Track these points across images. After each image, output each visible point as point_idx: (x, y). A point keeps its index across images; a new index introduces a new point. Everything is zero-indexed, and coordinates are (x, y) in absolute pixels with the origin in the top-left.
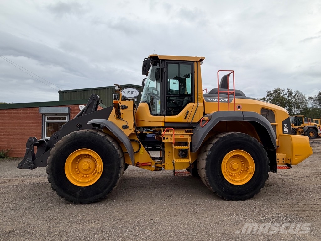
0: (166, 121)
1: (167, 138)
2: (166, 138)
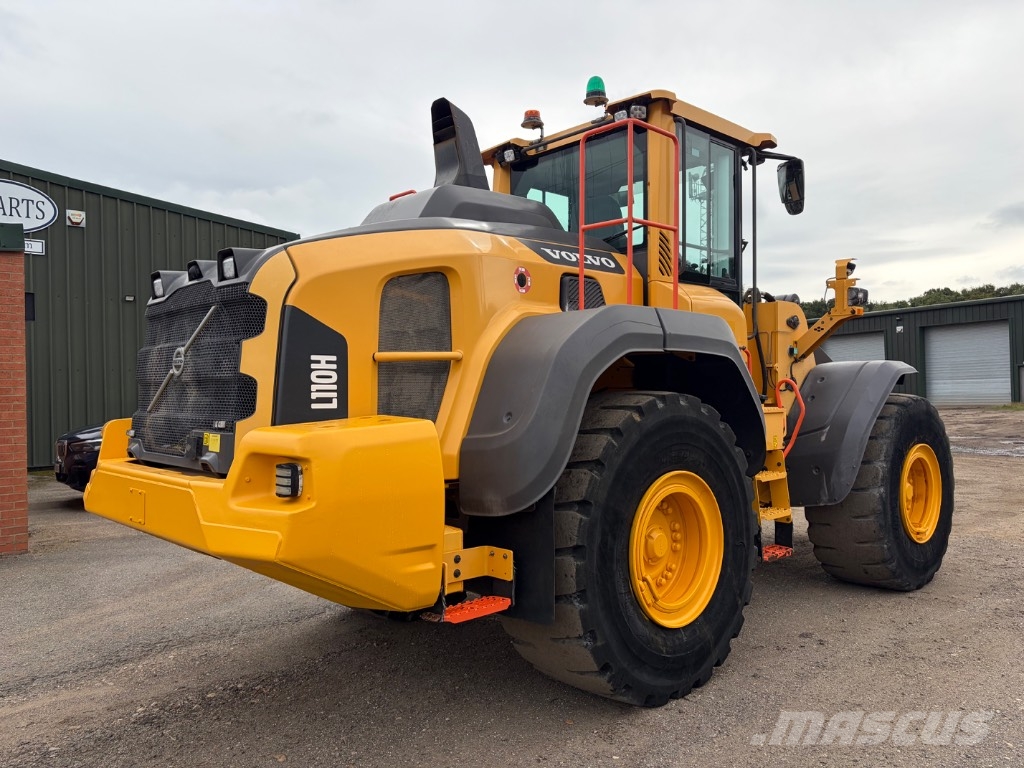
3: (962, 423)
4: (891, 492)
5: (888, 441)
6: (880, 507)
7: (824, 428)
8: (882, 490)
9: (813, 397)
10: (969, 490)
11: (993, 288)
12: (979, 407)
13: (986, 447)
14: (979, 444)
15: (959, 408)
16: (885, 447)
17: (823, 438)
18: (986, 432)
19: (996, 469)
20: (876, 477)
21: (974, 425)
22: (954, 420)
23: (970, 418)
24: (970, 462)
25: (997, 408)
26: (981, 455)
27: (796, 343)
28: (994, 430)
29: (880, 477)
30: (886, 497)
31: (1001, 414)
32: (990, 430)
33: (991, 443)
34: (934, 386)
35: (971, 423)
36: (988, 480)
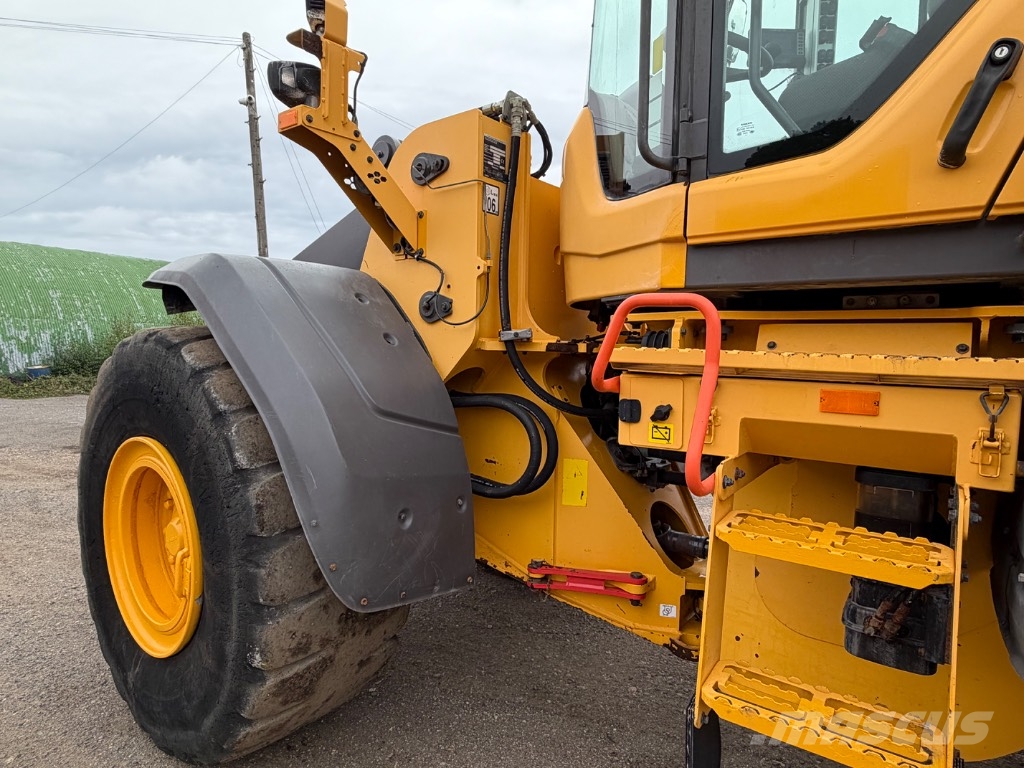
0: (703, 228)
1: (662, 414)
2: (647, 411)
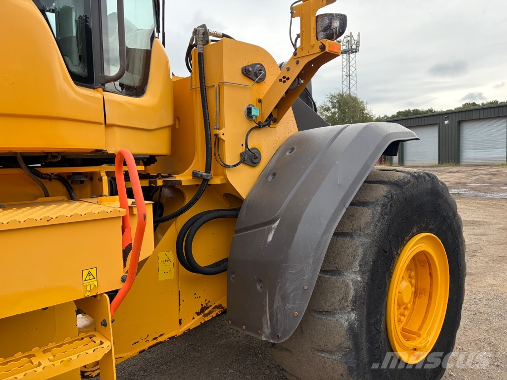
3: (478, 175)
4: (369, 315)
5: (367, 240)
6: (349, 343)
7: (273, 221)
8: (353, 316)
9: (274, 174)
10: (481, 231)
11: (497, 102)
12: (488, 165)
13: (493, 192)
14: (489, 189)
15: (478, 166)
16: (361, 251)
17: (270, 238)
18: (492, 181)
19: (500, 211)
20: (345, 298)
21: (485, 176)
22: (474, 173)
23: (484, 172)
24: (483, 204)
25: (498, 166)
26: (490, 199)
27: (260, 101)
28: (497, 180)
29: (350, 298)
30: (360, 325)
31: (501, 169)
32: (495, 179)
33: (495, 188)
34: (464, 154)
35: (484, 174)
36: (495, 221)
